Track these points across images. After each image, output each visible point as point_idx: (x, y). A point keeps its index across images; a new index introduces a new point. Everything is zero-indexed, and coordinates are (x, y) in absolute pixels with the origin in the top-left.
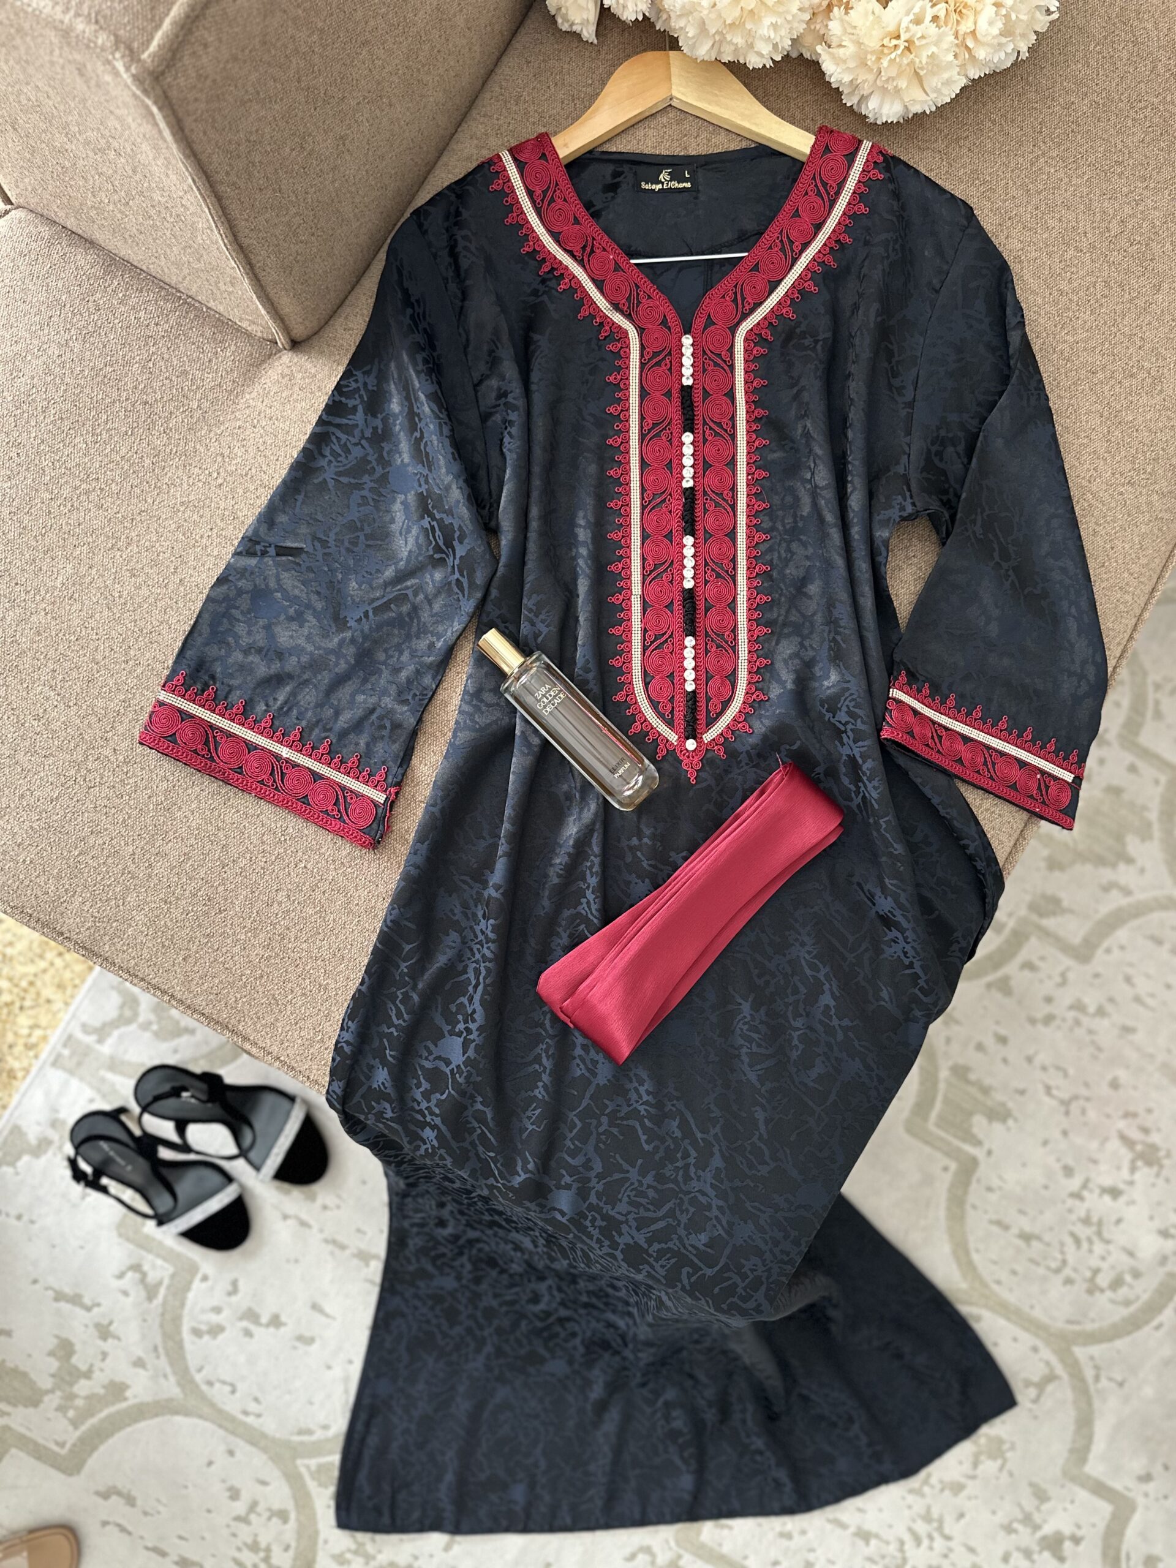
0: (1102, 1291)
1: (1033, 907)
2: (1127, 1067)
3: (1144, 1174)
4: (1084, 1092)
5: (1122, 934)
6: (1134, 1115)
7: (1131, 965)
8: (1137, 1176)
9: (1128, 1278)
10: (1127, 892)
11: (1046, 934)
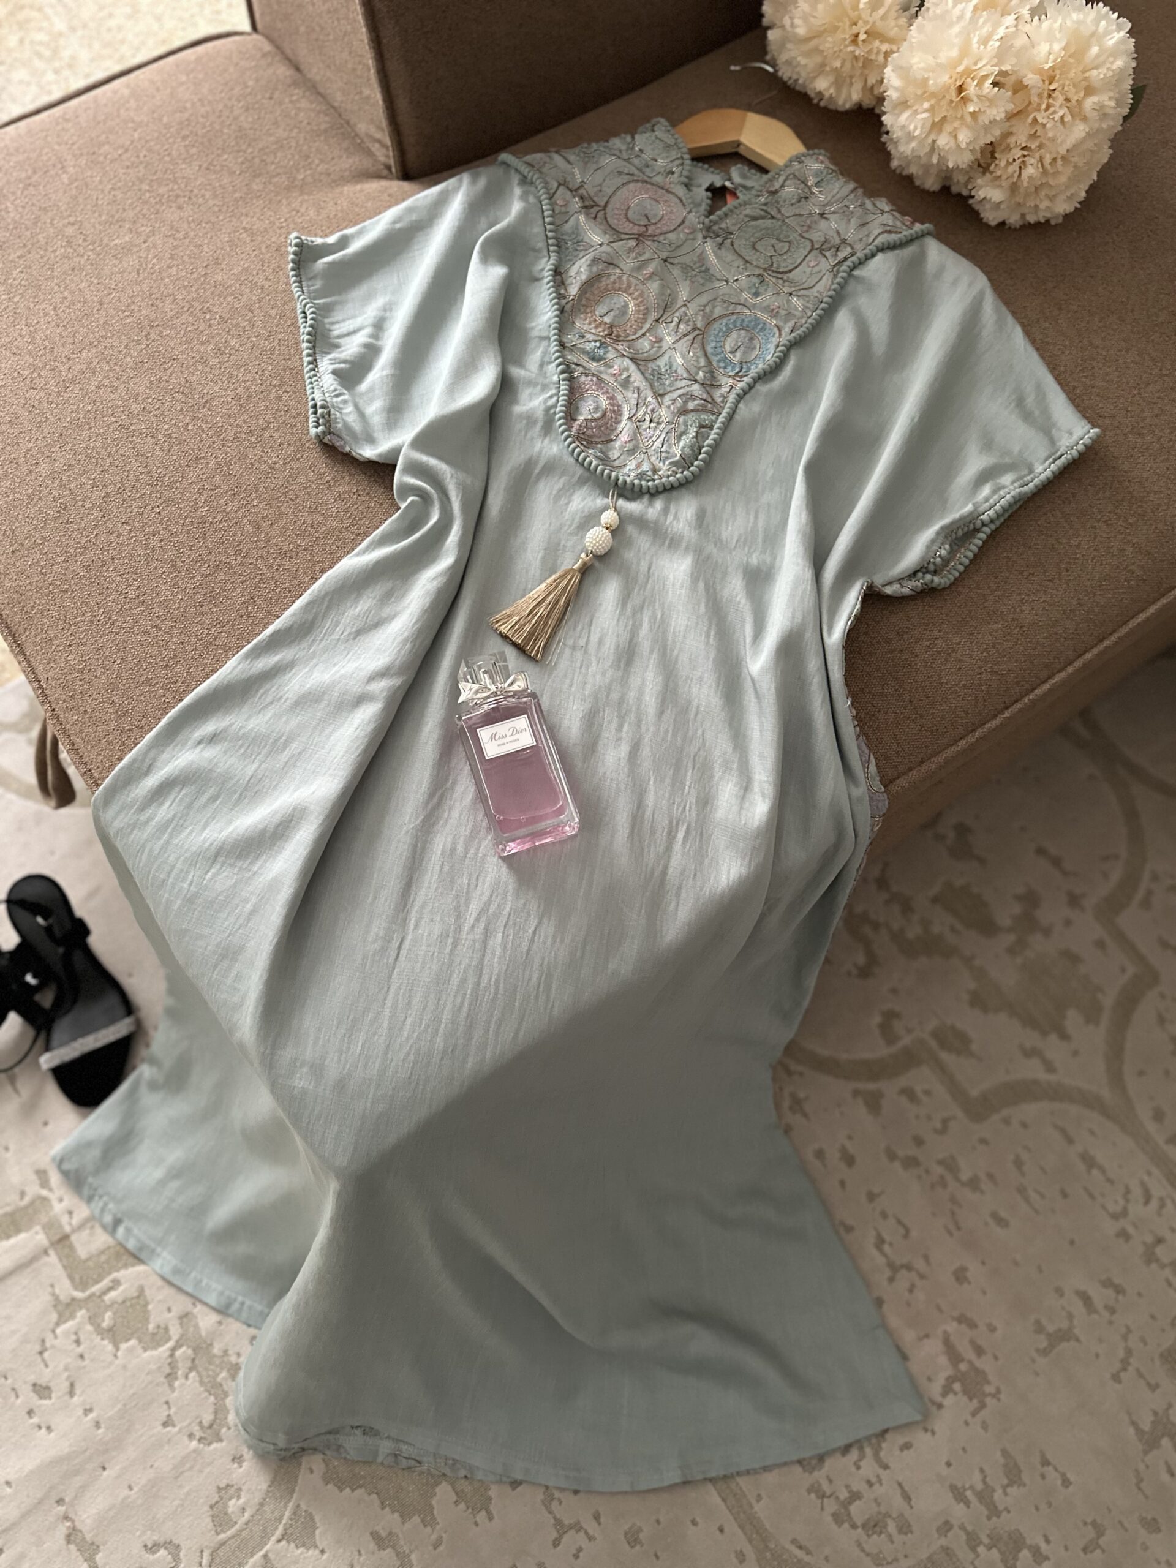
0: (854, 1526)
1: (935, 1034)
2: (983, 1263)
3: (955, 1405)
4: (920, 1265)
5: (1030, 1110)
6: (972, 1325)
7: (1027, 1148)
8: (949, 1401)
9: (892, 1527)
10: (1050, 1068)
11: (941, 1068)
